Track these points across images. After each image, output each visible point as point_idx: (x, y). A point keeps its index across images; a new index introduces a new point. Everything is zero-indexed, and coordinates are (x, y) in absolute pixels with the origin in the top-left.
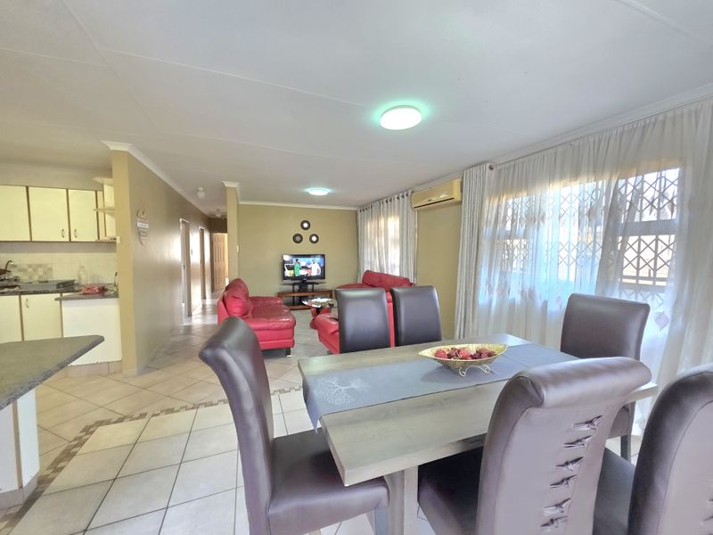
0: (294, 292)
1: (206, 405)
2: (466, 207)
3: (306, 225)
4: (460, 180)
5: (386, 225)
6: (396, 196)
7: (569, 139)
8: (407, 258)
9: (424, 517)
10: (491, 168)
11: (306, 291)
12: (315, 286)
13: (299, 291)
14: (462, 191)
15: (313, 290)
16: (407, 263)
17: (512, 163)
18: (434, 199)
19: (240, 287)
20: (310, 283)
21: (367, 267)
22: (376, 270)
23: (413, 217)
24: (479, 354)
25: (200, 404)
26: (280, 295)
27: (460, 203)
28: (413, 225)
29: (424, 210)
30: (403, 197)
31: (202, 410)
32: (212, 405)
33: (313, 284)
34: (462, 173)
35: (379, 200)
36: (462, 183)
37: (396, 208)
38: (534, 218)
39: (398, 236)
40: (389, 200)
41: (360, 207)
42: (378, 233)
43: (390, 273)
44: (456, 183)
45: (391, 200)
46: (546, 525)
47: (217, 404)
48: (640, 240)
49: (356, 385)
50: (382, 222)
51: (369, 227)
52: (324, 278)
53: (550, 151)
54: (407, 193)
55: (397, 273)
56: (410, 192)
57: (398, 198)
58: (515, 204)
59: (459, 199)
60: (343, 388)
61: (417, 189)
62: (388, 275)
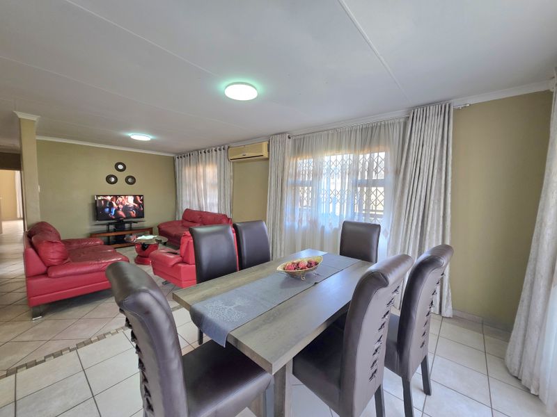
0: (108, 231)
1: (28, 366)
2: (272, 163)
3: (120, 167)
4: (267, 143)
5: (204, 171)
6: (214, 149)
7: (335, 127)
8: (225, 199)
9: (301, 383)
10: (289, 138)
11: (123, 230)
12: (134, 225)
13: (115, 231)
14: (269, 151)
15: (131, 229)
16: (225, 202)
17: (302, 137)
18: (248, 155)
19: (50, 231)
20: (127, 222)
21: (185, 206)
22: (195, 208)
23: (229, 166)
24: (310, 265)
25: (17, 368)
26: (93, 235)
27: (268, 159)
28: (229, 173)
29: (238, 162)
30: (220, 150)
31: (22, 373)
32: (36, 363)
33: (130, 223)
34: (269, 139)
35: (197, 150)
36: (269, 145)
37: (214, 158)
38: (317, 174)
39: (216, 180)
40: (207, 151)
41: (177, 154)
42: (197, 177)
43: (209, 211)
44: (265, 145)
45: (209, 152)
46: (374, 354)
47: (44, 361)
48: (377, 190)
49: (239, 302)
50: (201, 169)
51: (187, 173)
52: (143, 217)
53: (326, 132)
54: (225, 148)
55: (215, 211)
56: (226, 147)
57: (216, 151)
58: (304, 164)
59: (267, 157)
60: (232, 307)
61: (232, 145)
62: (207, 213)
